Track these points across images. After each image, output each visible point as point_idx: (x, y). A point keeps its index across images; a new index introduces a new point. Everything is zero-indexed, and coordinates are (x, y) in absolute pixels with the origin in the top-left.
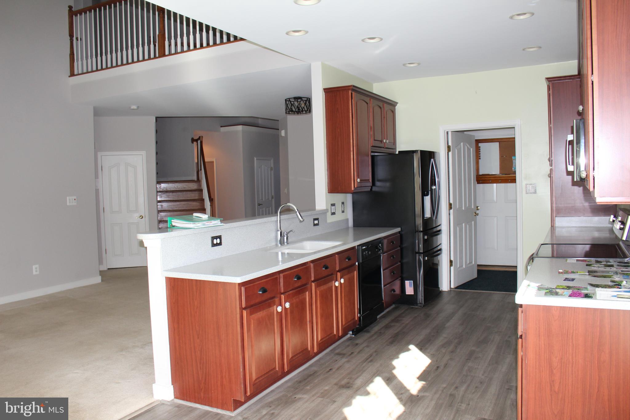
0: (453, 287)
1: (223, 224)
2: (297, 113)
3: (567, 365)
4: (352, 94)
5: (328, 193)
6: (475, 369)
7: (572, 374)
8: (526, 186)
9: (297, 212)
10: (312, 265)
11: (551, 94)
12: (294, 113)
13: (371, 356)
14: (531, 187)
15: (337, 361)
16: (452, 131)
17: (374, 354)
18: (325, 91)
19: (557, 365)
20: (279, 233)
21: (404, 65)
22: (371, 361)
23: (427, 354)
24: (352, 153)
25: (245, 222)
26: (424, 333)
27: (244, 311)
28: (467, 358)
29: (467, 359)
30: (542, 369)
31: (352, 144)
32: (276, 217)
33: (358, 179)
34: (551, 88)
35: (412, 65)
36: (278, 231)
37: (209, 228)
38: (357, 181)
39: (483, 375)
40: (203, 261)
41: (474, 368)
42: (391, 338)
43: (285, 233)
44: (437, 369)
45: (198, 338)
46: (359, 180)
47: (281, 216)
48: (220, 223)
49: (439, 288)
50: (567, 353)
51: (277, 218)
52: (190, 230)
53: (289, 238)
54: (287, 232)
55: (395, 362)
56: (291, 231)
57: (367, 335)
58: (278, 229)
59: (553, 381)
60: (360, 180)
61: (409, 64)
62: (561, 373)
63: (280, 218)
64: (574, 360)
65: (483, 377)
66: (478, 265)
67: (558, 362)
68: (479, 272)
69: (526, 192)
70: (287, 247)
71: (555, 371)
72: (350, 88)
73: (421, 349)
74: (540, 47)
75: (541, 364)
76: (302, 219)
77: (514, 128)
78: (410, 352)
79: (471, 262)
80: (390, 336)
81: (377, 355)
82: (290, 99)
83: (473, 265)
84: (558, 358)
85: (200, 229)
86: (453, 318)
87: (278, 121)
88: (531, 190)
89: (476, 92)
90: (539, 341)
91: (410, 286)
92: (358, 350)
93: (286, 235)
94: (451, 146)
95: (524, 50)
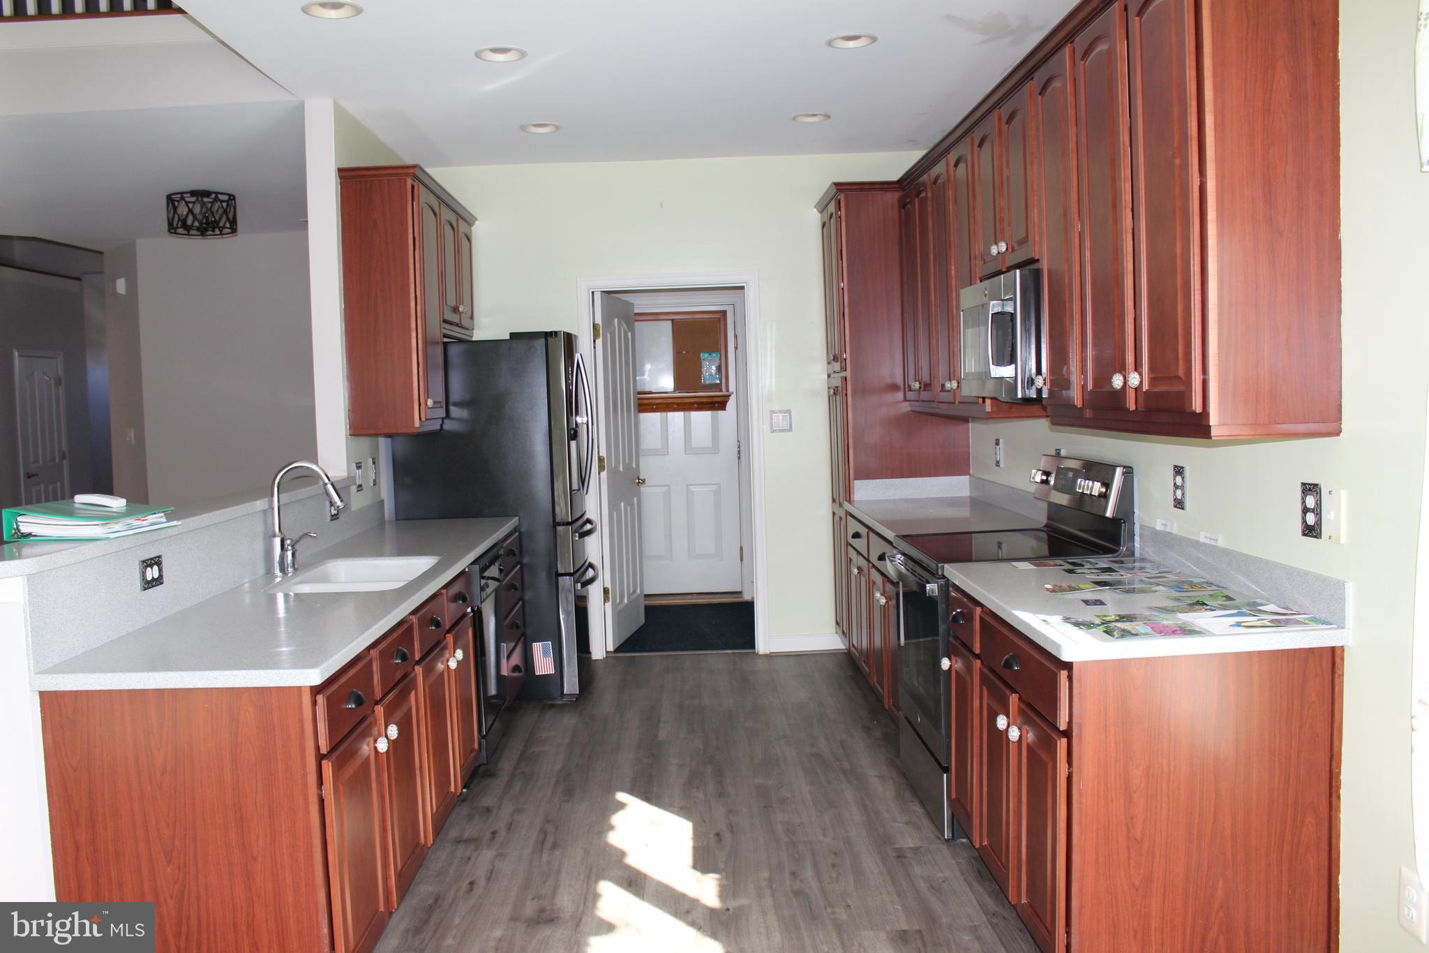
0: (612, 650)
1: (175, 523)
2: (199, 233)
3: (1159, 780)
4: (413, 187)
5: (350, 435)
6: (799, 825)
7: (1168, 797)
8: (771, 415)
9: (326, 484)
10: (414, 619)
11: (843, 218)
12: (188, 231)
13: (544, 833)
14: (781, 418)
15: (472, 860)
16: (602, 292)
17: (550, 828)
18: (341, 174)
19: (1141, 783)
20: (277, 541)
21: (523, 128)
22: (555, 846)
23: (671, 809)
24: (414, 335)
25: (211, 514)
26: (627, 760)
27: (324, 762)
28: (763, 805)
29: (765, 807)
30: (1111, 797)
31: (413, 312)
32: (266, 500)
33: (429, 400)
34: (842, 204)
35: (541, 130)
36: (274, 536)
37: (148, 535)
38: (426, 404)
39: (824, 835)
40: (124, 633)
41: (797, 825)
42: (557, 782)
43: (289, 542)
44: (721, 840)
45: (169, 862)
46: (430, 402)
47: (280, 496)
48: (164, 520)
49: (590, 653)
50: (1160, 753)
51: (271, 502)
52: (98, 542)
53: (297, 554)
54: (292, 540)
55: (614, 838)
56: (306, 534)
57: (498, 784)
58: (274, 531)
59: (1132, 818)
60: (434, 402)
61: (534, 125)
62: (1148, 798)
63: (279, 501)
64: (1171, 767)
65: (828, 840)
66: (646, 596)
67: (1142, 777)
68: (648, 609)
69: (771, 427)
70: (297, 579)
71: (1135, 796)
72: (411, 171)
73: (647, 799)
74: (828, 117)
75: (1109, 786)
76: (341, 501)
77: (742, 288)
78: (628, 808)
79: (634, 591)
80: (553, 780)
81: (556, 828)
82: (184, 195)
83: (639, 596)
84: (1141, 768)
85: (120, 539)
86: (663, 719)
87: (101, 253)
88: (781, 424)
89: (661, 204)
90: (1106, 737)
91: (545, 654)
92: (501, 825)
93: (290, 548)
94: (601, 324)
95: (794, 118)
